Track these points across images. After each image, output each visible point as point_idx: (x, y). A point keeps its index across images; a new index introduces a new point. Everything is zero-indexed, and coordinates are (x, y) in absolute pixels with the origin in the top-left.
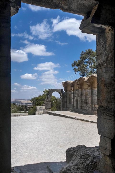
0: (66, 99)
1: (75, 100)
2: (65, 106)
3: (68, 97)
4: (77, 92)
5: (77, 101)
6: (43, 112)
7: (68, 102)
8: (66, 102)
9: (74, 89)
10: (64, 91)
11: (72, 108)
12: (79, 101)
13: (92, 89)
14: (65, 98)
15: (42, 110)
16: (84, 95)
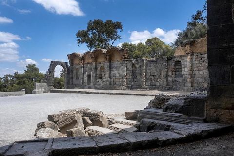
0: (72, 75)
1: (85, 75)
2: (71, 83)
3: (74, 72)
4: (88, 65)
5: (89, 76)
6: (44, 90)
7: (74, 78)
8: (72, 78)
9: (84, 62)
10: (69, 65)
11: (82, 84)
12: (91, 76)
13: (110, 62)
14: (71, 73)
15: (43, 87)
16: (99, 68)
